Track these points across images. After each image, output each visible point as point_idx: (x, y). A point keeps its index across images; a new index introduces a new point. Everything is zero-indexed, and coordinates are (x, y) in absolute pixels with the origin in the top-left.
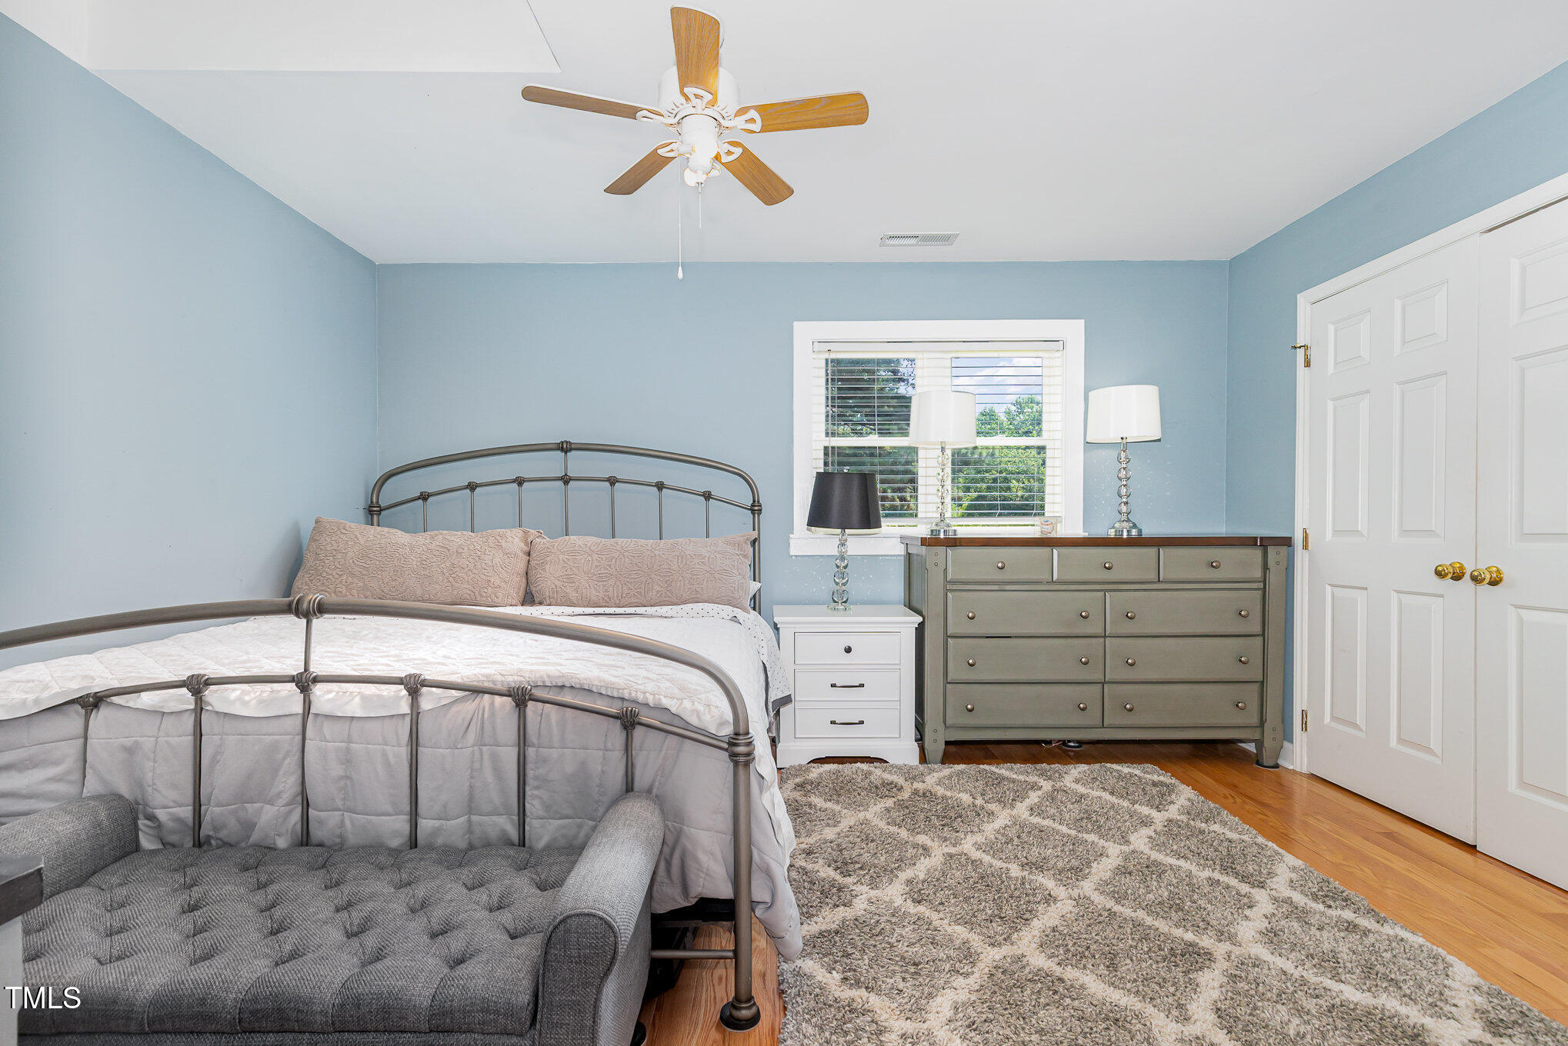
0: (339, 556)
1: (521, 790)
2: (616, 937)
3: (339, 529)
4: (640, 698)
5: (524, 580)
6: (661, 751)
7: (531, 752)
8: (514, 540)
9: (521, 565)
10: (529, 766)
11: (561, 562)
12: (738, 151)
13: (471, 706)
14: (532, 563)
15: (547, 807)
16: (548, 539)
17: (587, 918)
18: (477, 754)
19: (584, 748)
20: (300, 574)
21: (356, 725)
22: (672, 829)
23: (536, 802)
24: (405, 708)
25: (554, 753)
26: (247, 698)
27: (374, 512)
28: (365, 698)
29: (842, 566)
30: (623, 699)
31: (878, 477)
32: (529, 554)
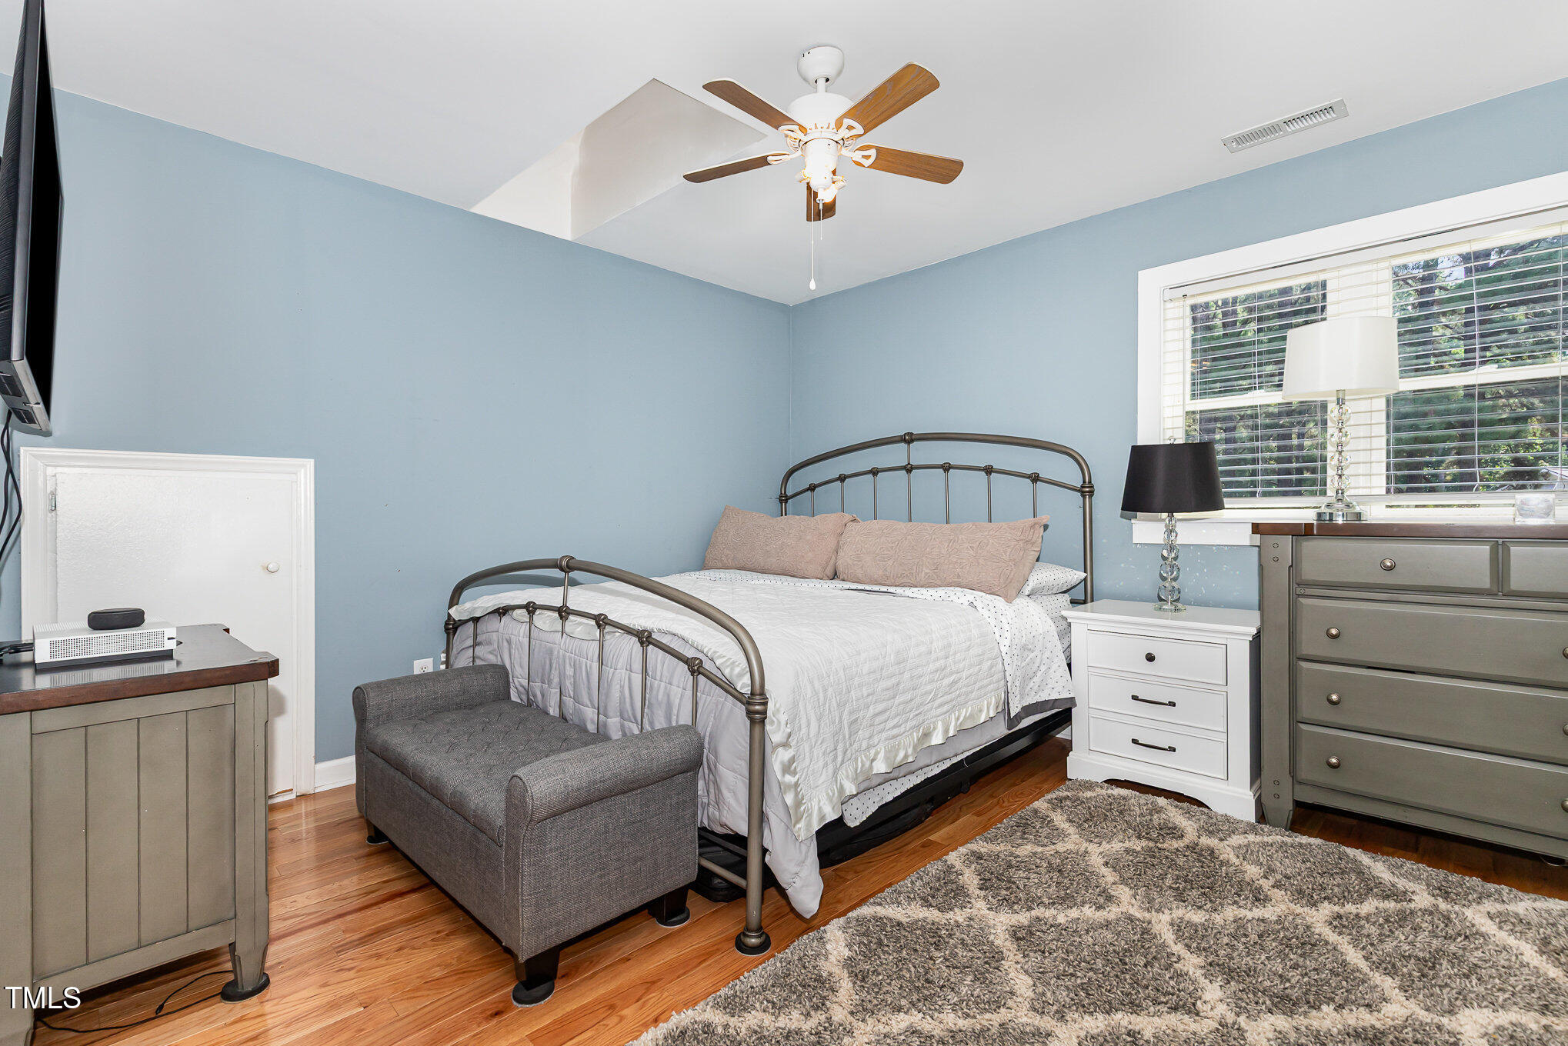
2: (530, 798)
5: (833, 558)
6: (713, 697)
8: (830, 523)
9: (832, 544)
12: (873, 153)
14: (840, 542)
16: (860, 522)
19: (670, 683)
27: (783, 500)
29: (1171, 556)
31: (1219, 447)
32: (840, 536)
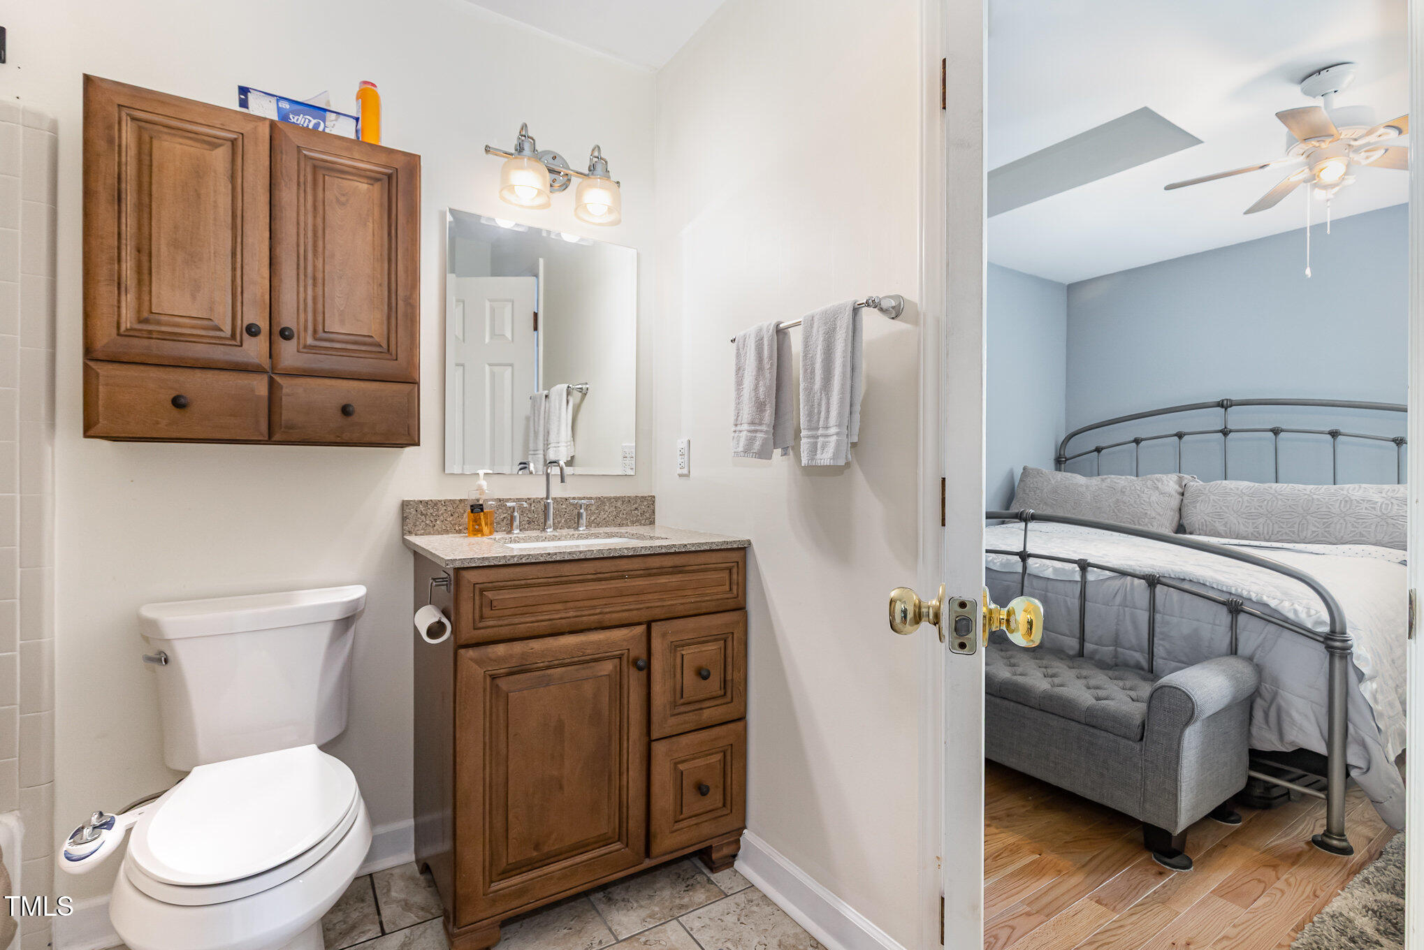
0: (1038, 491)
1: (1151, 639)
2: (1193, 704)
3: (1038, 473)
4: (1245, 594)
5: (1177, 515)
6: (1261, 633)
7: (1158, 617)
8: (1170, 483)
9: (1175, 503)
10: (1157, 625)
11: (1211, 501)
13: (1119, 582)
14: (1185, 501)
15: (1169, 653)
16: (1201, 483)
17: (1175, 690)
18: (1122, 611)
19: (1198, 620)
20: (1014, 502)
21: (1049, 582)
22: (1270, 690)
23: (1161, 648)
24: (1078, 578)
25: (1175, 620)
26: (995, 561)
27: (1060, 462)
28: (1055, 570)
30: (1231, 593)
32: (1183, 494)
